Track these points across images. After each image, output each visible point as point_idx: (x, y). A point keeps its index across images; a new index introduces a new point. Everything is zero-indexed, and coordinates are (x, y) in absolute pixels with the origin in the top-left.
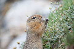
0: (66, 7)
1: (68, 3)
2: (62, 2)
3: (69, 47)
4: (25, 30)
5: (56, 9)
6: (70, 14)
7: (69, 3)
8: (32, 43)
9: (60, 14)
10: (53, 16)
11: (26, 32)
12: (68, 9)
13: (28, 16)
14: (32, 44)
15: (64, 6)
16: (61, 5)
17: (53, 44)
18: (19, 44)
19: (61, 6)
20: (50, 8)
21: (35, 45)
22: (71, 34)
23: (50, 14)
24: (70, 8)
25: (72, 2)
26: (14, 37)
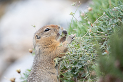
0: (99, 11)
1: (101, 4)
2: (92, 3)
3: (103, 78)
4: (30, 50)
5: (82, 15)
6: (105, 24)
7: (104, 5)
8: (42, 72)
9: (89, 23)
10: (76, 26)
11: (31, 52)
12: (102, 14)
13: (34, 27)
14: (42, 75)
15: (96, 10)
16: (89, 8)
17: (75, 73)
18: (19, 72)
19: (91, 10)
20: (71, 13)
21: (46, 76)
22: (105, 57)
23: (72, 23)
24: (104, 13)
25: (108, 2)
26: (12, 61)
